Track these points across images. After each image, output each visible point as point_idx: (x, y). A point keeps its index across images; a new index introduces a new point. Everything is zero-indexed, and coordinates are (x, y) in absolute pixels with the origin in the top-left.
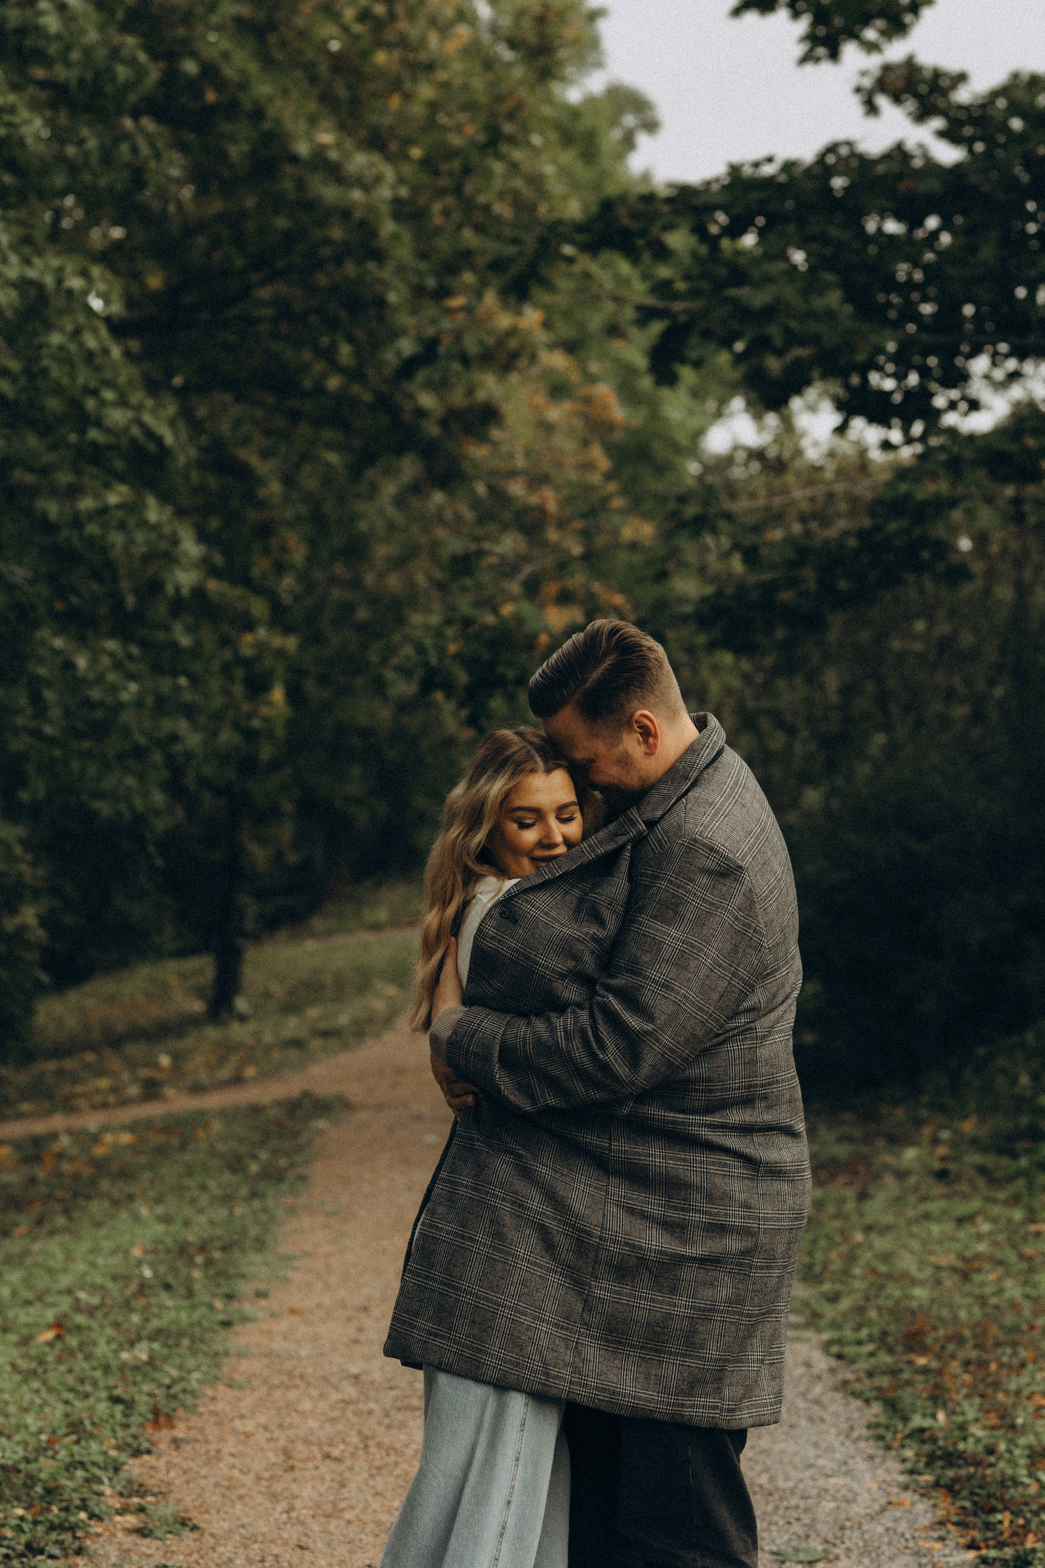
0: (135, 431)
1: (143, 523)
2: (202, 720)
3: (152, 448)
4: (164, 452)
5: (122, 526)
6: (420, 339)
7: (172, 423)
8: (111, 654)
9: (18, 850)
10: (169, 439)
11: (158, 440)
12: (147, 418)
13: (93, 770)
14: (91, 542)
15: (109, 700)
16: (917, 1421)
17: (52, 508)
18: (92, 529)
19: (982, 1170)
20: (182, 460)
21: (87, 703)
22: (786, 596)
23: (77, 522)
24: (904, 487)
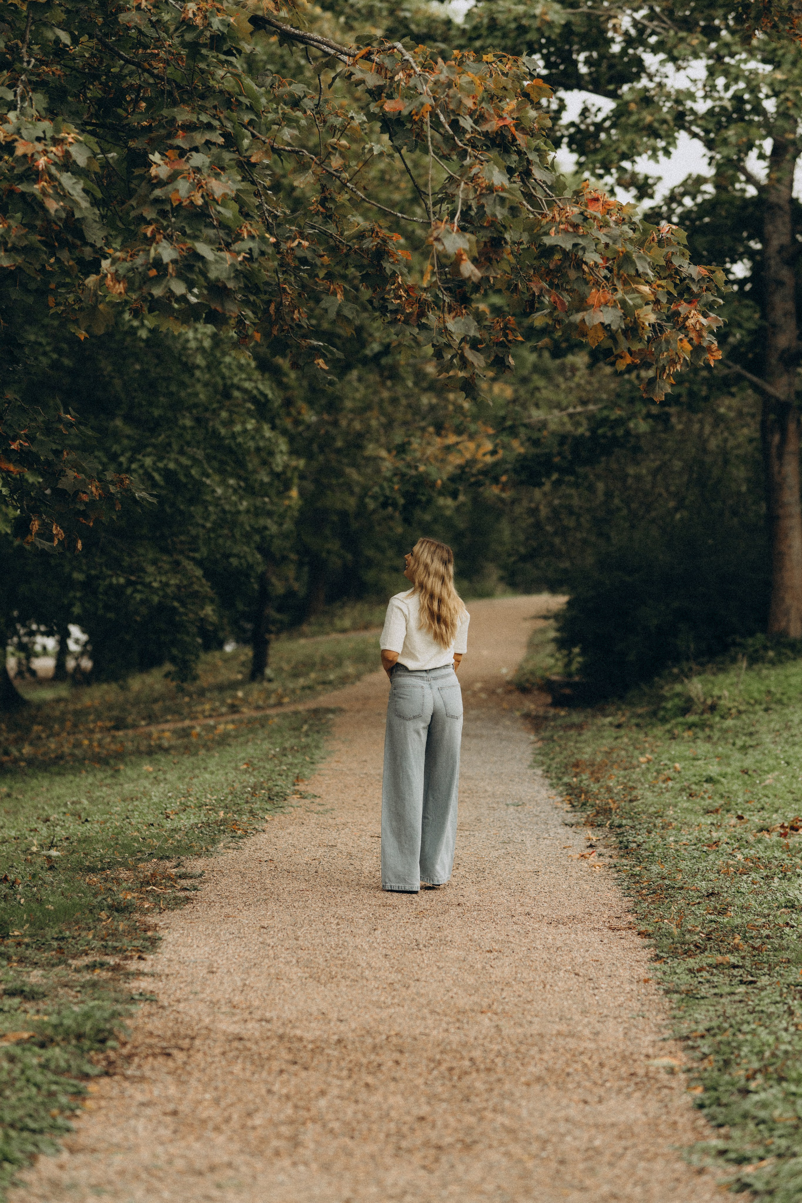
0: (255, 392)
1: (263, 437)
2: (275, 518)
3: (263, 400)
4: (268, 401)
5: (253, 438)
6: (382, 344)
7: (271, 389)
8: (231, 486)
9: (204, 581)
10: (270, 396)
11: (266, 396)
12: (261, 386)
13: (229, 543)
14: (240, 444)
15: (233, 509)
16: (566, 779)
17: (223, 431)
18: (240, 440)
19: (637, 725)
20: (276, 404)
21: (224, 511)
22: (557, 460)
23: (234, 436)
24: (606, 413)
